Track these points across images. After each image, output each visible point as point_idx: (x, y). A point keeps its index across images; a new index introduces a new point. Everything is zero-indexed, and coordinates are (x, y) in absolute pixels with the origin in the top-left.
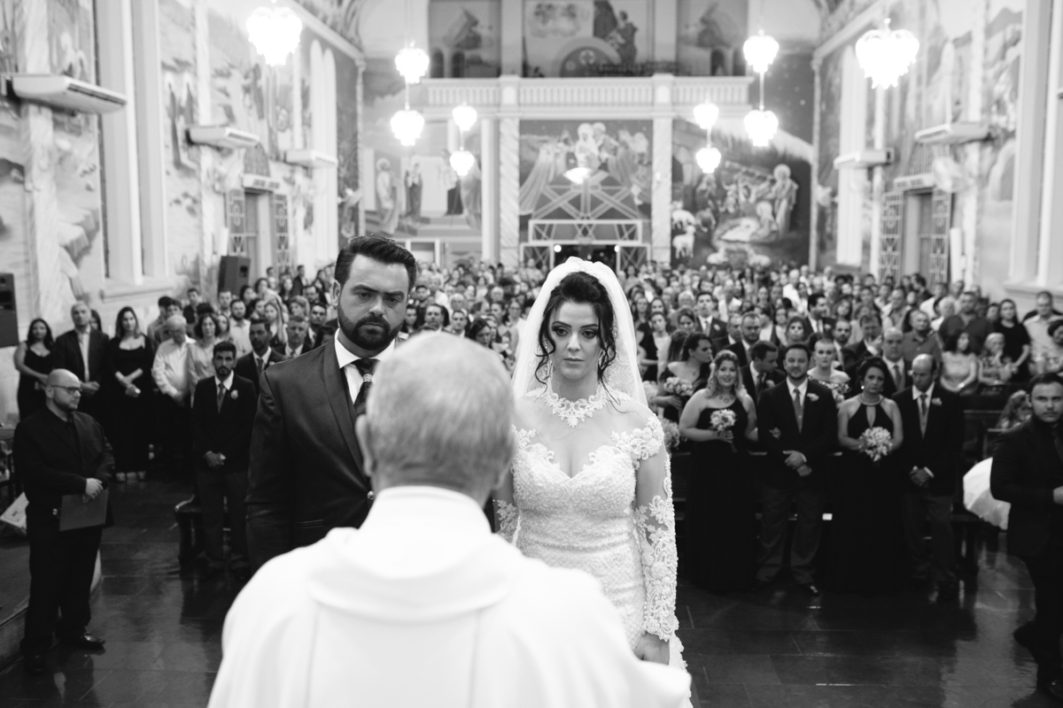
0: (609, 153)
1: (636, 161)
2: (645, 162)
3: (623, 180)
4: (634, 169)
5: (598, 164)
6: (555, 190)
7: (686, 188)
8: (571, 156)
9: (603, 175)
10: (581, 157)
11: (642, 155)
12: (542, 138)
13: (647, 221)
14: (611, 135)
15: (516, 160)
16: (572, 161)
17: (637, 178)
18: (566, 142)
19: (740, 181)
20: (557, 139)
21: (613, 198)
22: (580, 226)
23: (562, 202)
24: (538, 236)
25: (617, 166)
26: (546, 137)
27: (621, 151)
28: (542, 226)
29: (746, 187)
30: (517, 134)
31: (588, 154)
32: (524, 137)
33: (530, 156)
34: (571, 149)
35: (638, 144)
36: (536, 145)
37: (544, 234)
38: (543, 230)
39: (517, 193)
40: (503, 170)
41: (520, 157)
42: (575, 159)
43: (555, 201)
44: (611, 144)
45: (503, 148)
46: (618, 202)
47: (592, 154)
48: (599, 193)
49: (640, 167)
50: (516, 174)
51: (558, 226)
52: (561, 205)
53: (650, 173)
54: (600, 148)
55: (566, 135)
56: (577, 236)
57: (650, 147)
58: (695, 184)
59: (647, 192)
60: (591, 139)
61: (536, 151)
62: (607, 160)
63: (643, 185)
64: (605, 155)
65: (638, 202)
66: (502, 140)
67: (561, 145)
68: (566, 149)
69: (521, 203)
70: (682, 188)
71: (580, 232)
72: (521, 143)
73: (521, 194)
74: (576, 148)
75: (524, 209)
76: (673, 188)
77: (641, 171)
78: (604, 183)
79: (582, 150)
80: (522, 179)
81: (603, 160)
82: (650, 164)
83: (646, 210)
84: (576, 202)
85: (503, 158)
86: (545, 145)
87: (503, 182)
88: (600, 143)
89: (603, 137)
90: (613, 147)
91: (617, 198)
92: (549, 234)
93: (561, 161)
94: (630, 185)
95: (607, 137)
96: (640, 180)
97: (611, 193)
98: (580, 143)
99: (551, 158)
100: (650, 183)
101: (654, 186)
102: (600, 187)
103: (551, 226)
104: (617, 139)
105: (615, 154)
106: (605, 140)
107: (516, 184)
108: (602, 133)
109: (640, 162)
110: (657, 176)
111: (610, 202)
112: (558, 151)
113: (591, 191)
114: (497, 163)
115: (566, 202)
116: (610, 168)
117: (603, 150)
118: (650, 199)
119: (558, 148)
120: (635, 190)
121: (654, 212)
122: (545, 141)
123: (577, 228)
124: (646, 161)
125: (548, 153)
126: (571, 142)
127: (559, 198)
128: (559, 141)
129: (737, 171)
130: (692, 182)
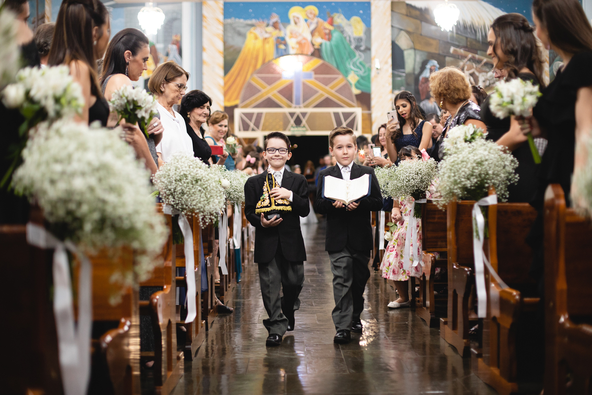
0: (322, 38)
1: (353, 47)
2: (363, 48)
3: (338, 67)
4: (351, 55)
5: (311, 50)
6: (264, 79)
7: (408, 75)
8: (281, 41)
9: (316, 62)
10: (292, 42)
11: (359, 40)
12: (249, 22)
13: (367, 112)
14: (325, 20)
15: (220, 46)
16: (282, 47)
17: (354, 64)
18: (275, 26)
19: (466, 68)
20: (266, 22)
21: (327, 88)
22: (292, 114)
23: (271, 91)
24: (246, 127)
25: (332, 51)
26: (254, 21)
27: (336, 35)
28: (249, 116)
29: (472, 75)
30: (221, 17)
31: (300, 39)
32: (229, 21)
33: (236, 41)
34: (282, 34)
35: (354, 28)
36: (242, 30)
37: (252, 125)
38: (251, 120)
39: (221, 82)
40: (205, 56)
41: (225, 43)
42: (286, 44)
43: (263, 91)
44: (325, 29)
45: (205, 32)
46: (333, 91)
47: (305, 39)
48: (312, 82)
49: (357, 53)
50: (220, 61)
51: (267, 114)
52: (270, 95)
53: (369, 60)
54: (313, 33)
55: (275, 18)
56: (290, 126)
57: (368, 32)
58: (417, 71)
59: (365, 80)
60: (302, 23)
61: (243, 36)
62: (321, 45)
63: (361, 73)
64: (318, 40)
65: (356, 91)
66: (204, 24)
67: (270, 29)
68: (276, 33)
69: (225, 94)
70: (404, 75)
71: (292, 121)
72: (225, 26)
73: (225, 84)
74: (286, 32)
75: (229, 100)
76: (394, 76)
77: (359, 57)
78: (317, 71)
79: (293, 35)
80: (227, 67)
81: (316, 47)
82: (368, 49)
83: (364, 99)
84: (287, 92)
85: (206, 43)
86: (252, 29)
87: (205, 69)
88: (313, 27)
89: (316, 20)
90: (327, 31)
91: (332, 88)
92: (257, 124)
93: (270, 47)
94: (346, 73)
95: (320, 20)
96: (358, 67)
97: (326, 82)
98: (291, 27)
99: (259, 43)
100: (369, 70)
101: (373, 73)
102: (314, 76)
103: (259, 115)
104: (331, 23)
105: (329, 39)
106: (317, 23)
107: (221, 72)
108: (315, 16)
109: (357, 48)
110: (376, 64)
111: (324, 91)
112: (267, 36)
113: (303, 80)
114: (200, 49)
115: (275, 92)
116: (324, 54)
117: (317, 34)
118: (369, 88)
119: (266, 32)
120: (353, 78)
121: (374, 102)
122: (252, 25)
123: (289, 117)
124: (364, 46)
125: (256, 38)
126: (281, 26)
127: (269, 87)
128: (268, 25)
129: (464, 57)
130: (414, 69)
